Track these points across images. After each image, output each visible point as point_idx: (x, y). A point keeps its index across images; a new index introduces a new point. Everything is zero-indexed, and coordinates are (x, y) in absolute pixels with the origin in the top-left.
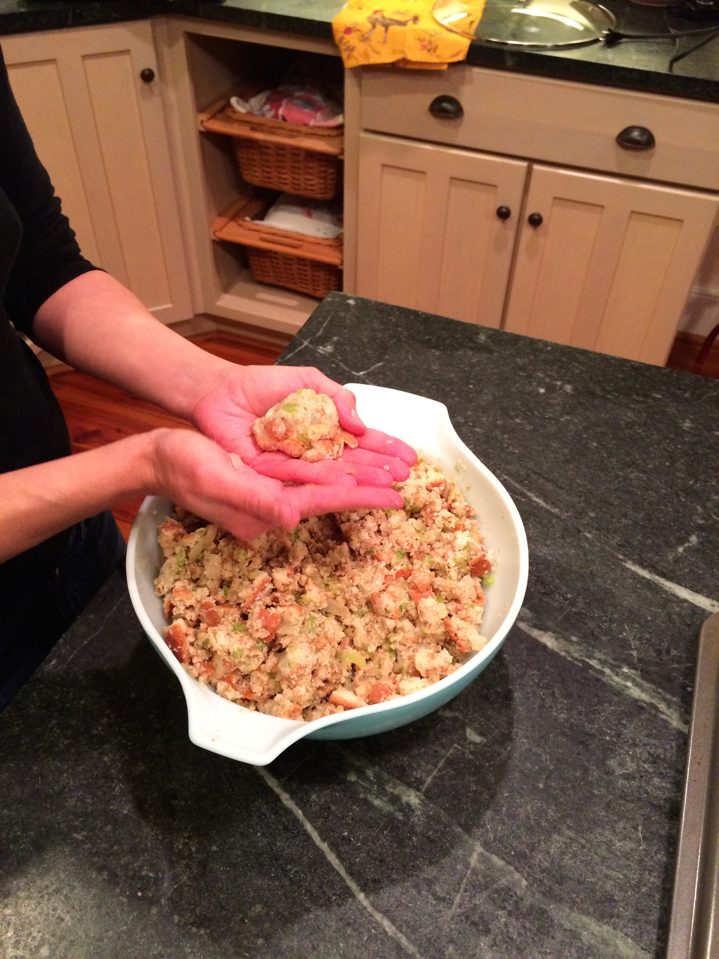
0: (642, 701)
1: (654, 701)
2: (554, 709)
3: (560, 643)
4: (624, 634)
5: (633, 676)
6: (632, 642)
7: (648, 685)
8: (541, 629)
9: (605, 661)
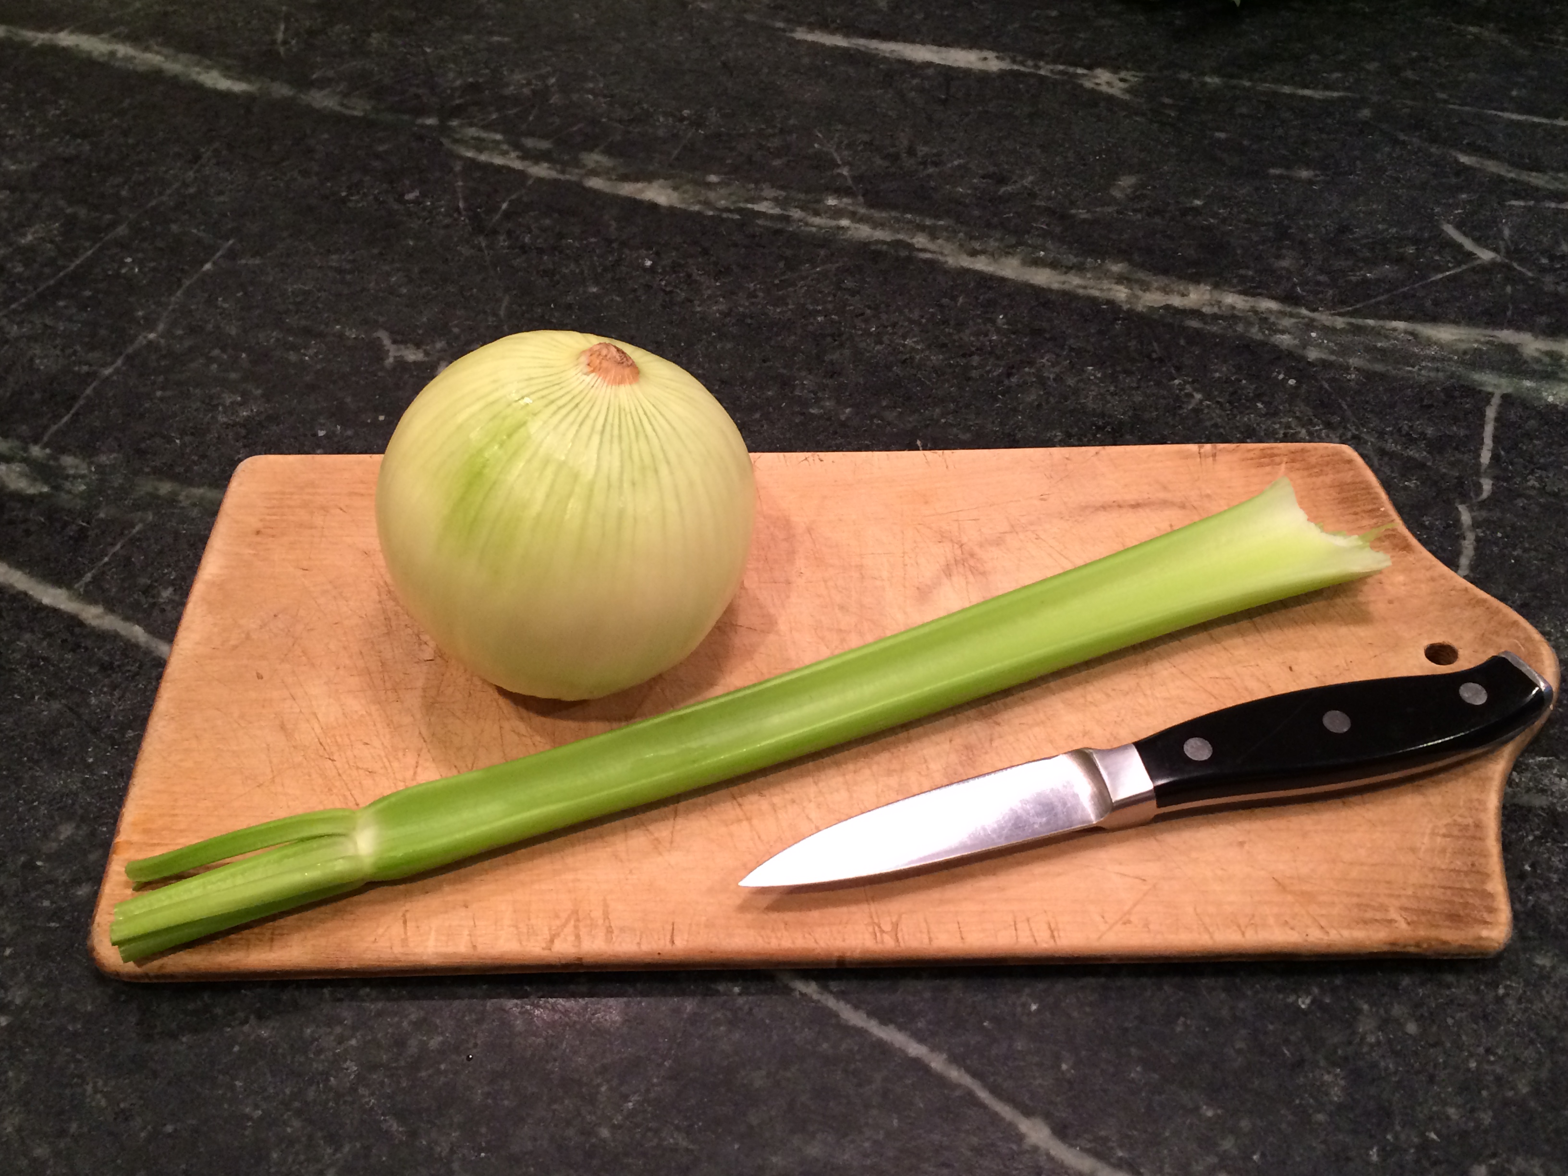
0: (877, 242)
1: (901, 236)
2: (697, 302)
3: (685, 192)
4: (816, 145)
5: (850, 208)
6: (835, 155)
7: (884, 215)
8: (637, 180)
9: (786, 198)
